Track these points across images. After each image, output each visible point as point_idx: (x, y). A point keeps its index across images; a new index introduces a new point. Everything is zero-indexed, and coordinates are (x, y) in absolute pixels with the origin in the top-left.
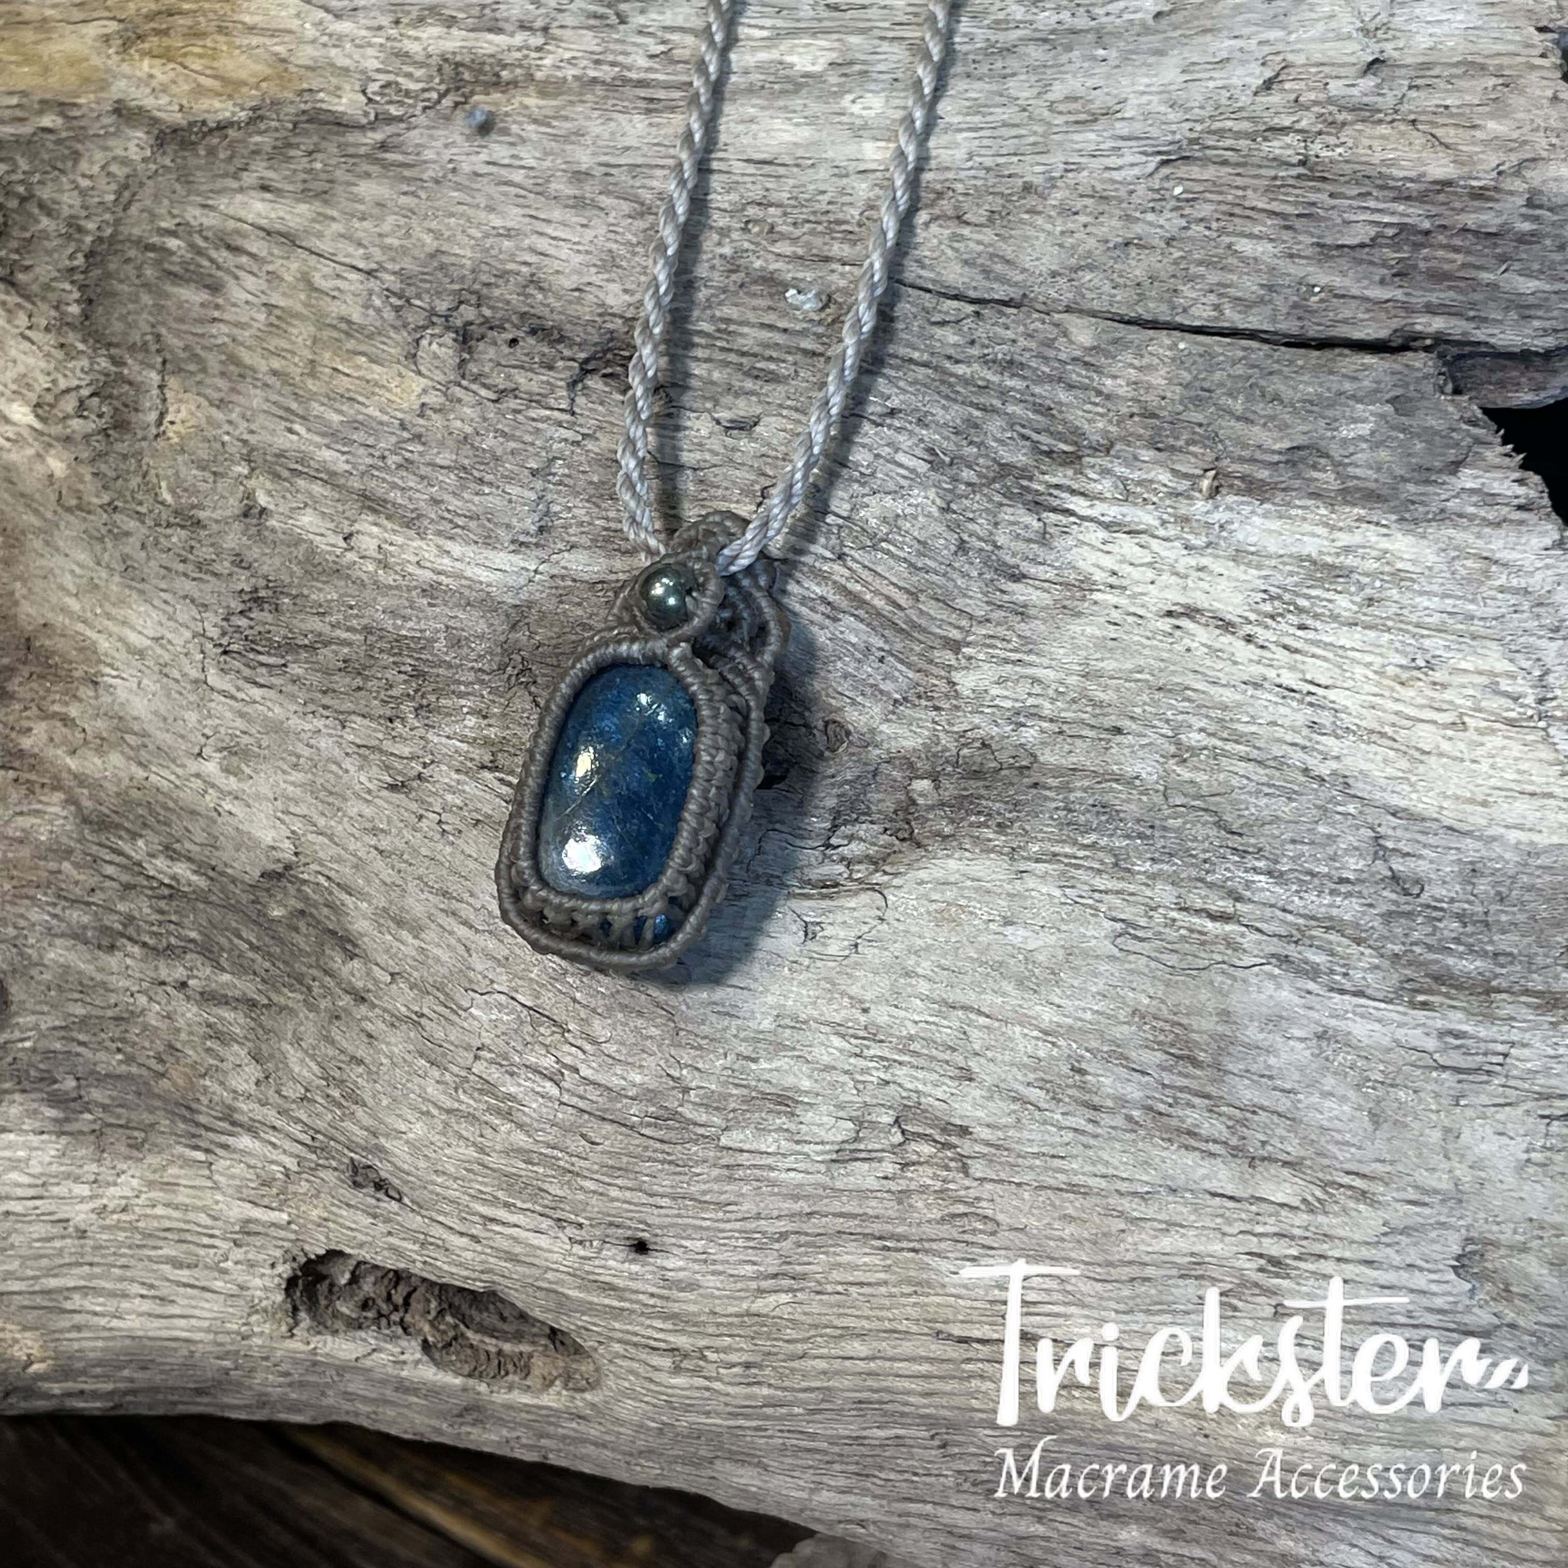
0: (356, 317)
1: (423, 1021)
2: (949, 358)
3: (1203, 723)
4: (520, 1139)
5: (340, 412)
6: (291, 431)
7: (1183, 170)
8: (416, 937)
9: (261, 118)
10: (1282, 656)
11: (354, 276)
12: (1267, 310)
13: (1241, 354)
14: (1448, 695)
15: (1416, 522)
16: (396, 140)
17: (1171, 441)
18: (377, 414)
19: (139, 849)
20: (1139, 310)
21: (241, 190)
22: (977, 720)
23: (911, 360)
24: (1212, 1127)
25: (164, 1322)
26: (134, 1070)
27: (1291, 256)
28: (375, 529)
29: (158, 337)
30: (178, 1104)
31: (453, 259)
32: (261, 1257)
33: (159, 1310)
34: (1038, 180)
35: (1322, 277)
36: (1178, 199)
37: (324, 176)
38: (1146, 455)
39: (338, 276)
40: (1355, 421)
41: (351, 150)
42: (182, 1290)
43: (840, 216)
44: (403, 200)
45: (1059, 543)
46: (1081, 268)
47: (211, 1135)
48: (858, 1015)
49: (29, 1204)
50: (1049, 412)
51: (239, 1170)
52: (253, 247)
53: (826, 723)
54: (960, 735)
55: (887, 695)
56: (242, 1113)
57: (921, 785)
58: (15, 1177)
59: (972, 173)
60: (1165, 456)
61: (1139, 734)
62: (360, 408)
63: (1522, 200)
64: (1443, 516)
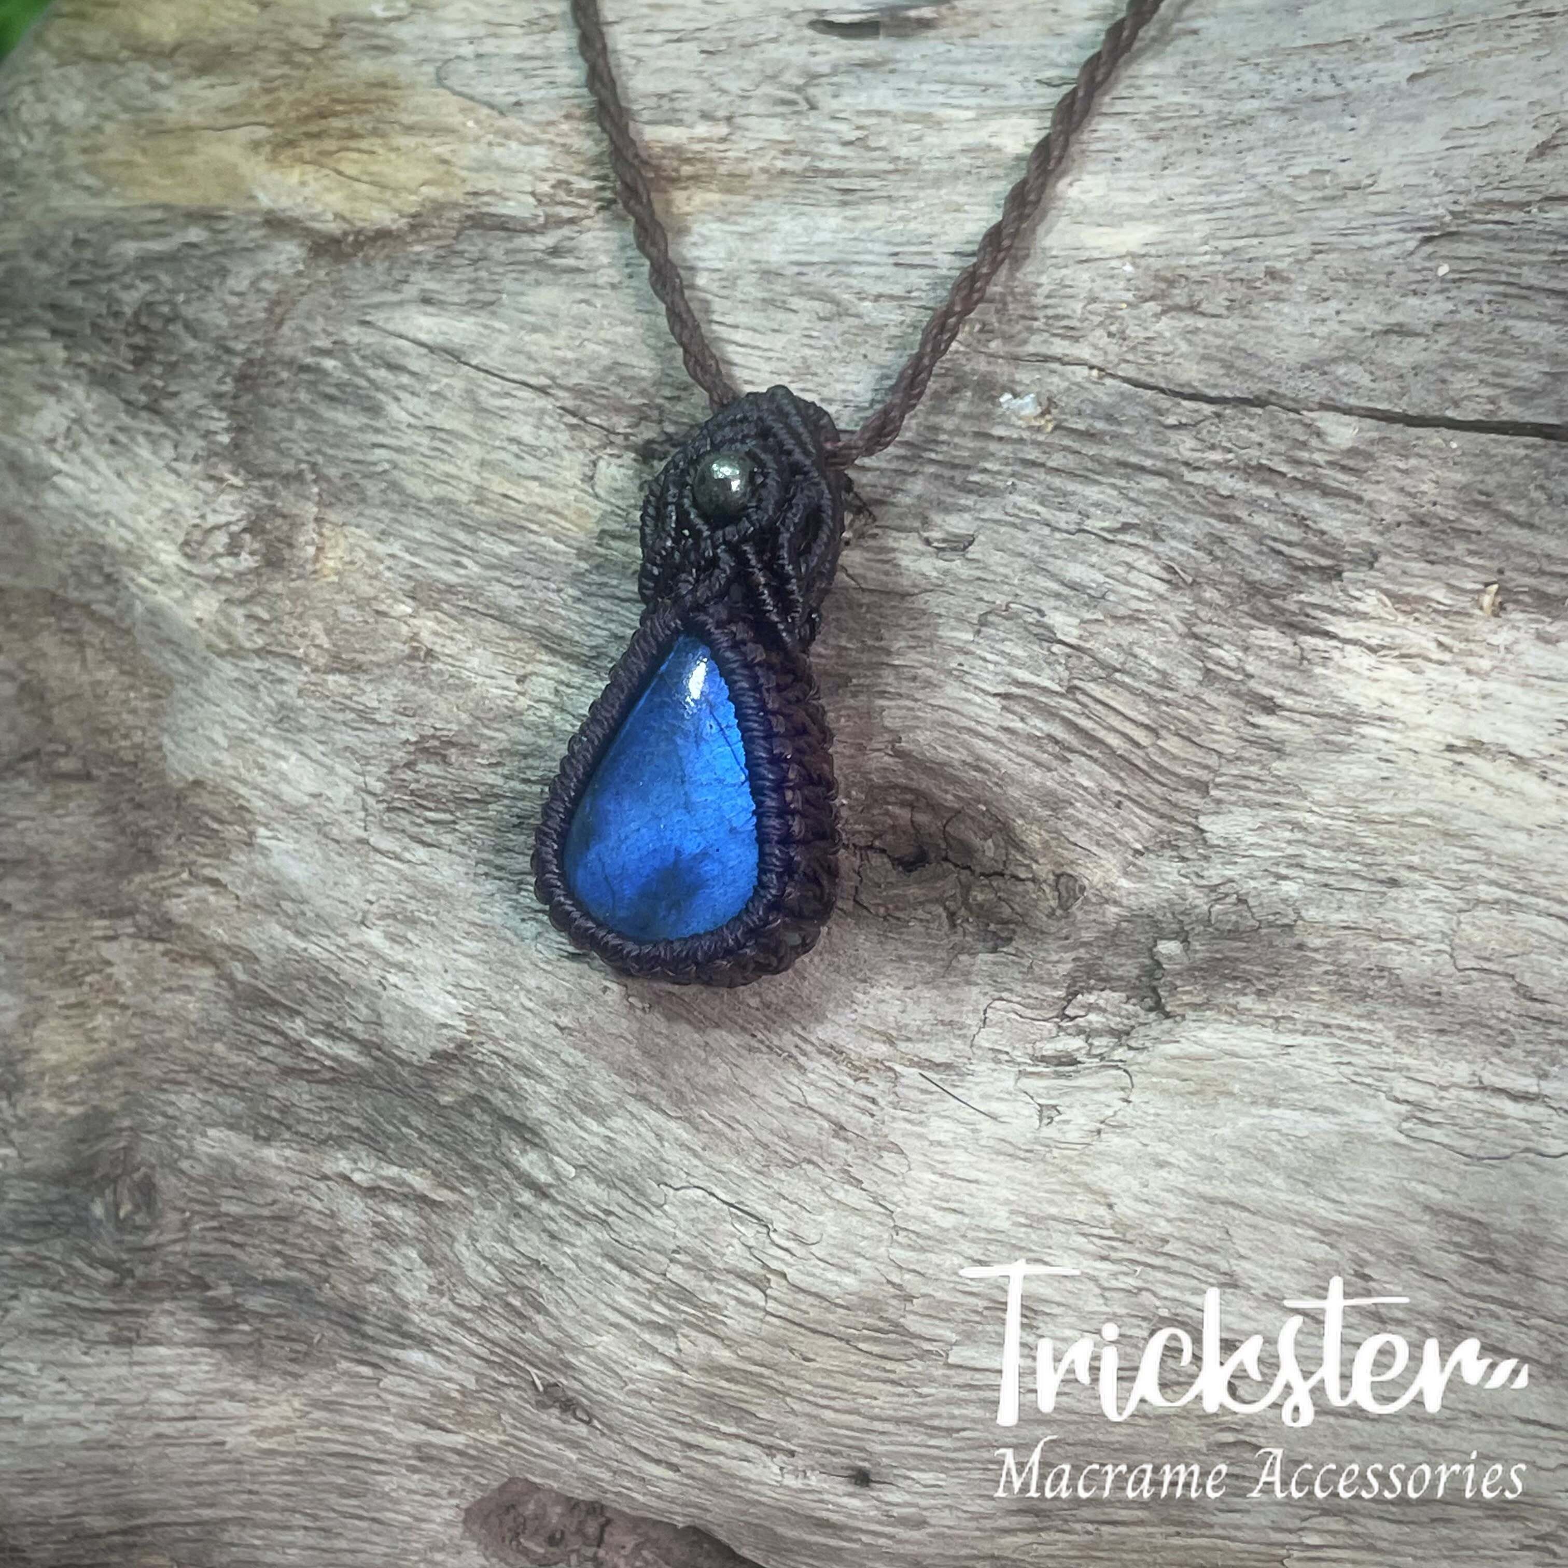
0: (528, 438)
1: (611, 1219)
2: (1187, 464)
3: (1493, 874)
4: (724, 1356)
5: (511, 542)
6: (458, 564)
7: (1447, 248)
8: (602, 1123)
9: (424, 226)
11: (526, 394)
12: (1551, 401)
13: (1521, 453)
16: (568, 244)
17: (1445, 552)
18: (552, 543)
19: (297, 1028)
20: (1401, 406)
21: (401, 303)
22: (1229, 872)
23: (1142, 469)
25: (332, 1558)
26: (294, 1274)
28: (551, 670)
29: (314, 466)
30: (341, 1312)
31: (629, 372)
32: (439, 1486)
33: (324, 1544)
34: (1282, 264)
36: (1443, 279)
37: (489, 286)
38: (1417, 567)
39: (508, 395)
41: (520, 257)
42: (347, 1522)
43: (1060, 311)
44: (576, 309)
45: (1319, 669)
46: (1334, 360)
47: (379, 1348)
48: (1102, 1211)
49: (181, 1425)
50: (1303, 523)
51: (410, 1388)
52: (415, 365)
53: (1058, 877)
54: (1213, 888)
55: (1126, 844)
56: (413, 1323)
57: (1168, 947)
58: (166, 1395)
59: (1207, 258)
60: (1439, 569)
61: (1422, 887)
62: (532, 537)
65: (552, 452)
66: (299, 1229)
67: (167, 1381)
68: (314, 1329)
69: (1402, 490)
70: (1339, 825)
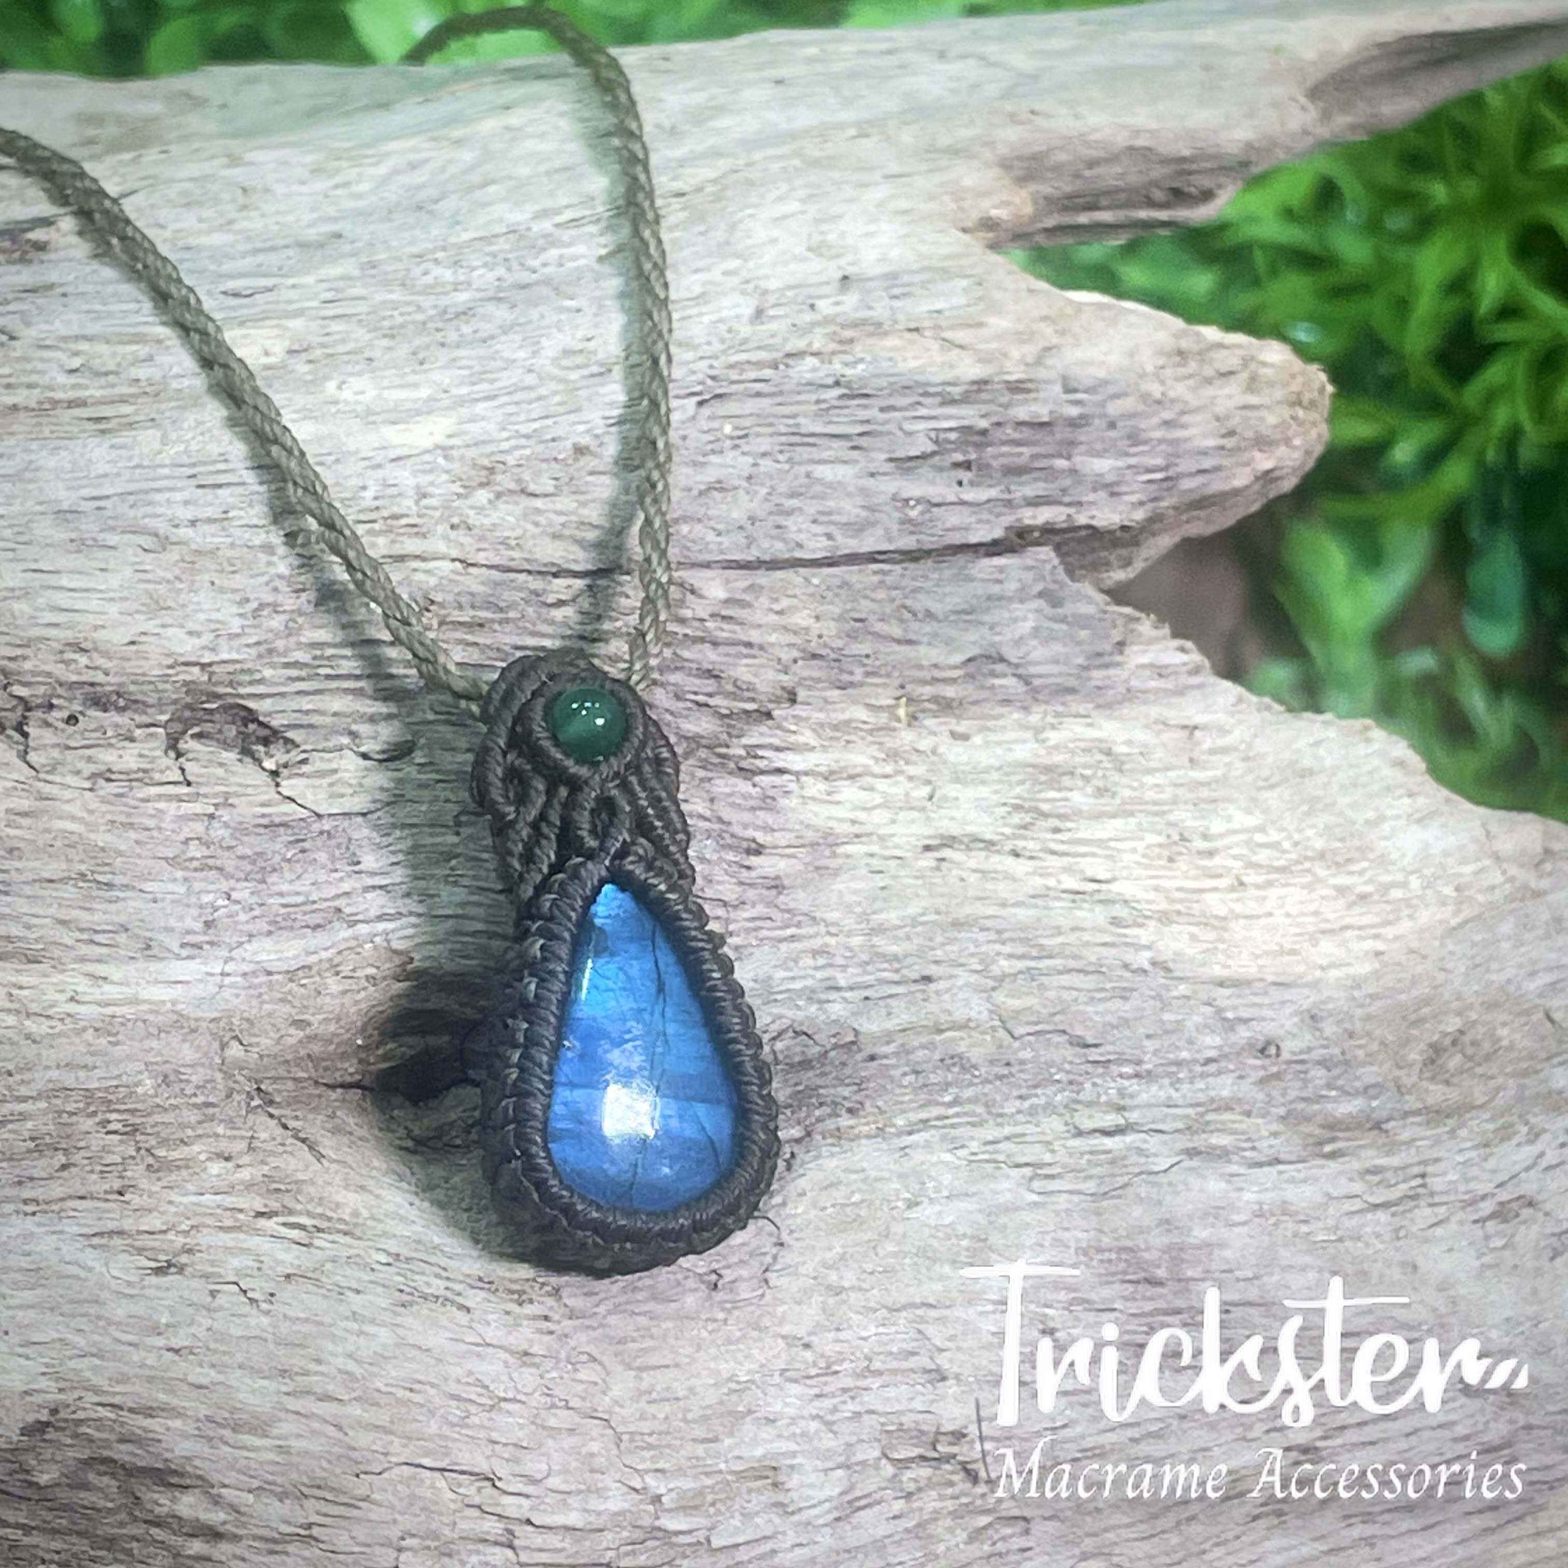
1: (314, 1531)
3: (1007, 949)
7: (722, 408)
10: (1053, 861)
12: (880, 531)
13: (874, 579)
14: (1217, 861)
15: (1109, 706)
17: (845, 677)
20: (752, 554)
27: (872, 475)
35: (913, 488)
36: (732, 438)
38: (833, 695)
40: (1015, 620)
45: (784, 802)
48: (801, 1353)
50: (709, 674)
59: (513, 442)
60: (850, 691)
61: (951, 977)
63: (1058, 388)
64: (1131, 695)
69: (786, 629)
70: (857, 941)
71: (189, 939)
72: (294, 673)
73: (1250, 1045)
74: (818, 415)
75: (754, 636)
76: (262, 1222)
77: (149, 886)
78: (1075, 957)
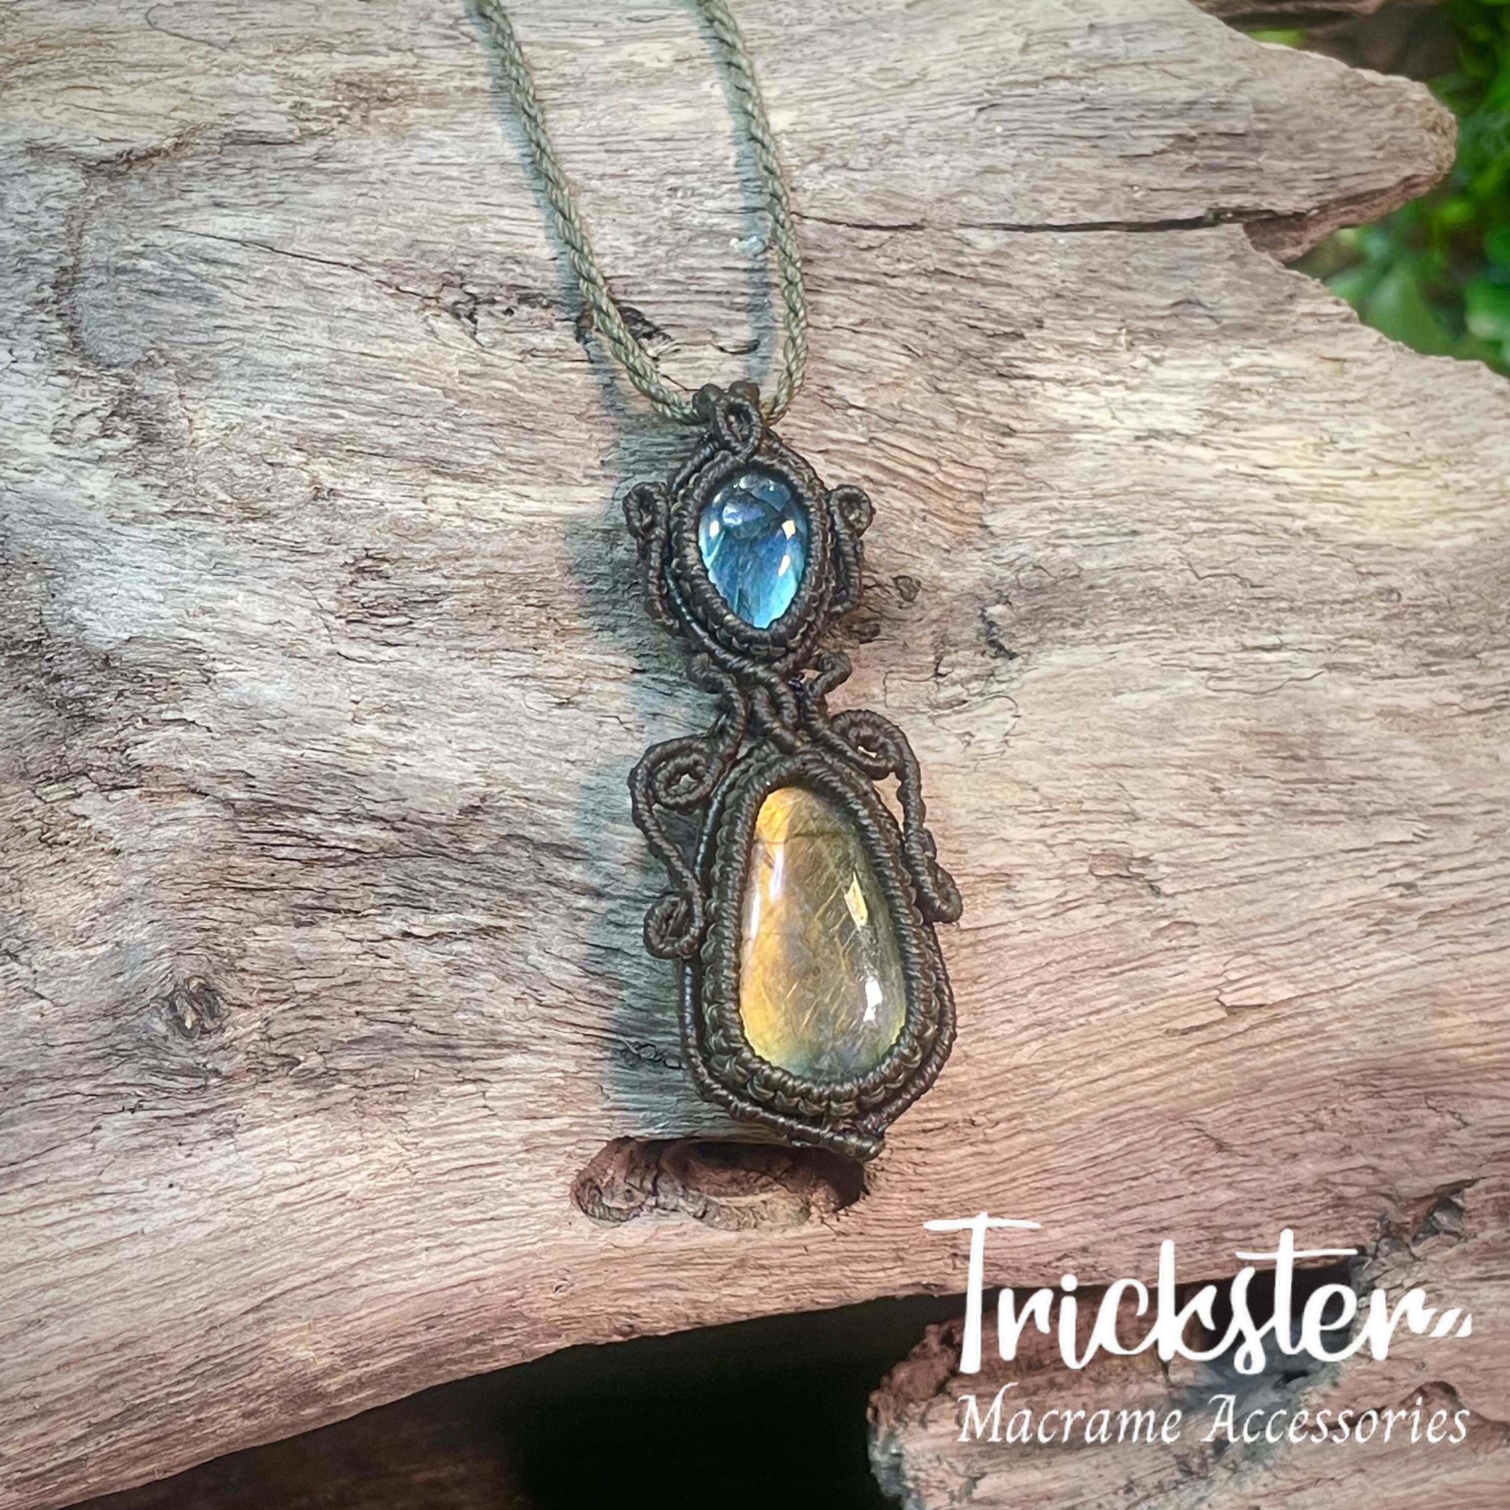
0: (361, 307)
2: (885, 274)
3: (1197, 514)
5: (379, 392)
6: (334, 415)
7: (996, 114)
9: (188, 144)
10: (1233, 451)
11: (343, 272)
12: (1109, 207)
13: (1106, 242)
14: (1359, 456)
15: (1281, 341)
16: (327, 151)
17: (1081, 313)
18: (416, 386)
20: (1015, 220)
21: (195, 208)
22: (1021, 550)
23: (856, 281)
24: (1329, 803)
25: (456, 1267)
26: (377, 1027)
27: (1107, 167)
28: (446, 490)
29: (161, 352)
30: (434, 1046)
31: (430, 247)
32: (547, 1170)
33: (448, 1257)
34: (893, 133)
35: (1137, 177)
36: (1001, 136)
37: (272, 189)
38: (1070, 323)
40: (1211, 277)
41: (288, 164)
42: (468, 1229)
44: (361, 201)
45: (1032, 401)
46: (958, 194)
47: (479, 1064)
48: (1031, 795)
49: (302, 1190)
50: (979, 305)
51: (516, 1088)
52: (234, 258)
53: (895, 580)
54: (1010, 564)
55: (938, 546)
56: (507, 1033)
57: (996, 610)
58: (279, 1167)
59: (839, 131)
60: (1086, 323)
61: (1153, 532)
62: (399, 384)
63: (1250, 108)
64: (1298, 335)
65: (391, 316)
66: (373, 988)
67: (274, 1156)
68: (409, 1067)
69: (1038, 276)
70: (1083, 503)
71: (590, 472)
72: (672, 288)
73: (1379, 592)
74: (1065, 122)
75: (1014, 280)
76: (637, 676)
77: (560, 433)
78: (1247, 522)
